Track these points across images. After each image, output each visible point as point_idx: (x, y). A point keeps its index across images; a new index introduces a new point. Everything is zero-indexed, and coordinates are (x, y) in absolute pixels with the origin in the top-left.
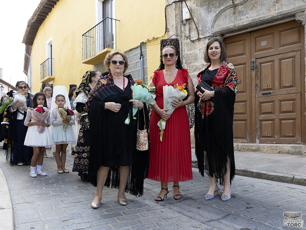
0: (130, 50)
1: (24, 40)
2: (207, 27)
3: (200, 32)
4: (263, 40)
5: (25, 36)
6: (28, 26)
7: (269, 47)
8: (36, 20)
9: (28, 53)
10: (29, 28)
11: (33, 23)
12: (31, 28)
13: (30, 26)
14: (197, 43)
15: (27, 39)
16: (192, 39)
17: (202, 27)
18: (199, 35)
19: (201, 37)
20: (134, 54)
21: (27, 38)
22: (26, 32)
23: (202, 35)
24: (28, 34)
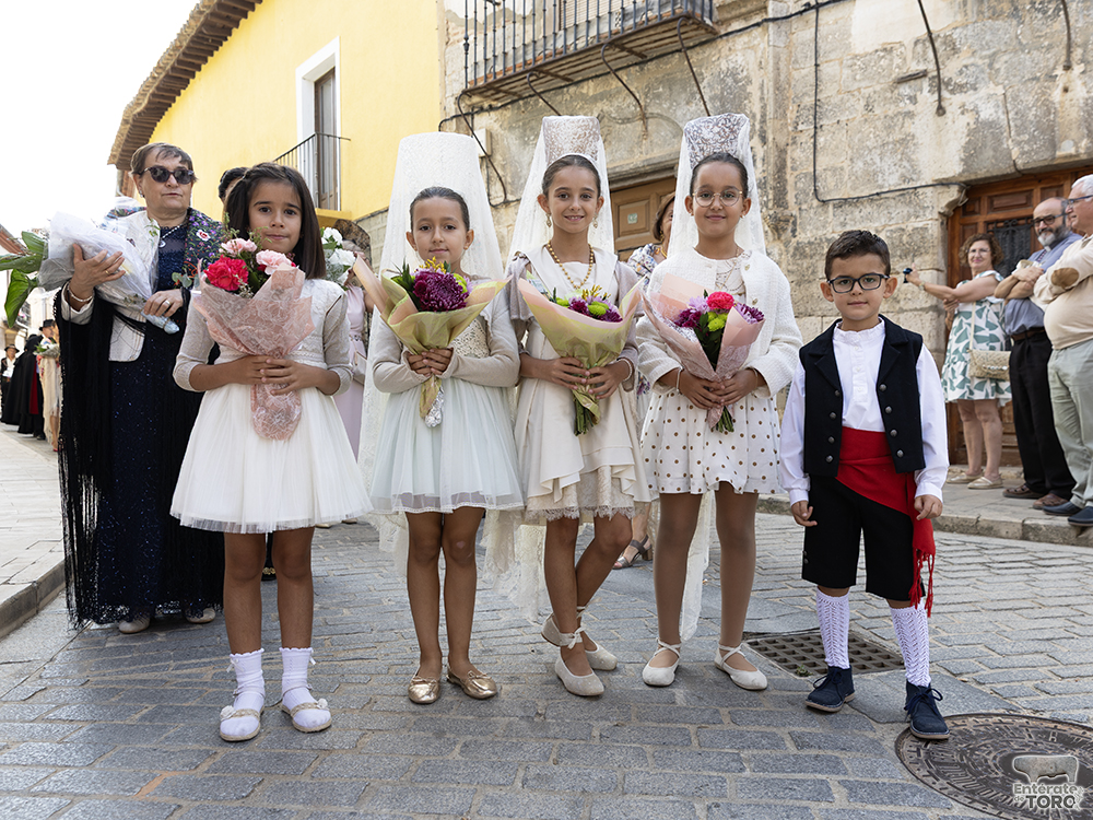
0: (373, 215)
1: (113, 156)
2: (520, 178)
3: (509, 188)
4: (632, 212)
5: (117, 145)
6: (125, 122)
7: (643, 226)
8: (146, 108)
9: (126, 189)
10: (129, 126)
11: (139, 114)
12: (133, 126)
13: (131, 121)
14: (502, 210)
15: (121, 155)
16: (493, 203)
17: (512, 177)
18: (505, 194)
19: (510, 198)
20: (379, 226)
21: (123, 150)
22: (117, 136)
23: (512, 193)
24: (126, 141)
